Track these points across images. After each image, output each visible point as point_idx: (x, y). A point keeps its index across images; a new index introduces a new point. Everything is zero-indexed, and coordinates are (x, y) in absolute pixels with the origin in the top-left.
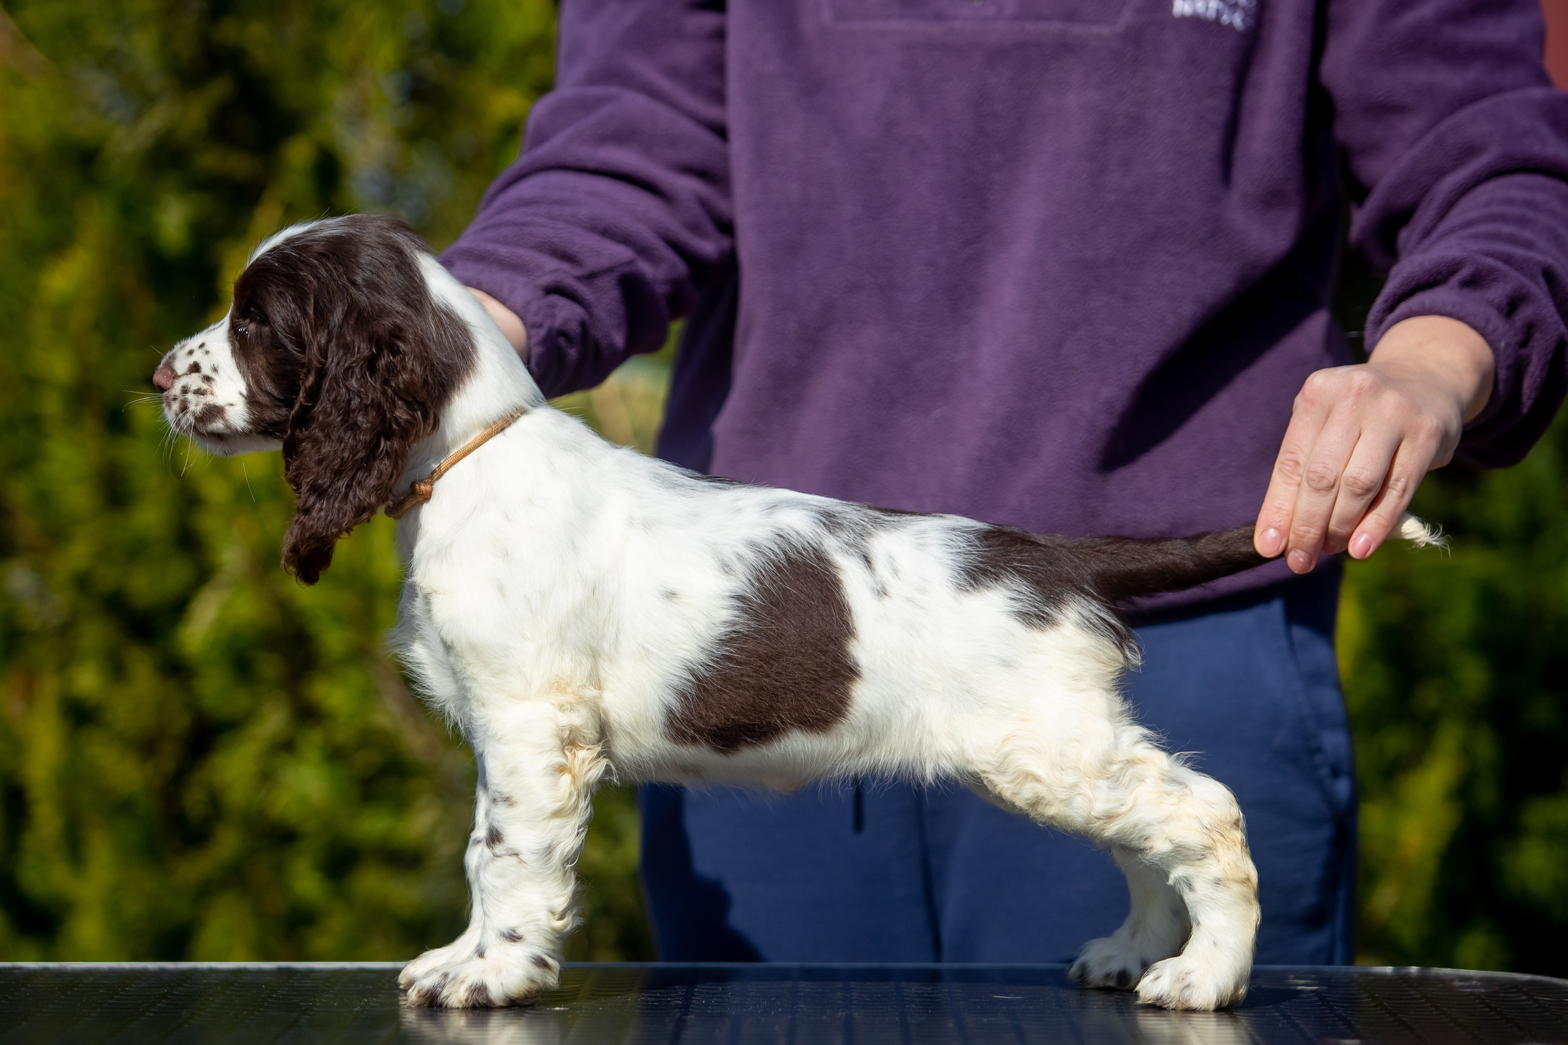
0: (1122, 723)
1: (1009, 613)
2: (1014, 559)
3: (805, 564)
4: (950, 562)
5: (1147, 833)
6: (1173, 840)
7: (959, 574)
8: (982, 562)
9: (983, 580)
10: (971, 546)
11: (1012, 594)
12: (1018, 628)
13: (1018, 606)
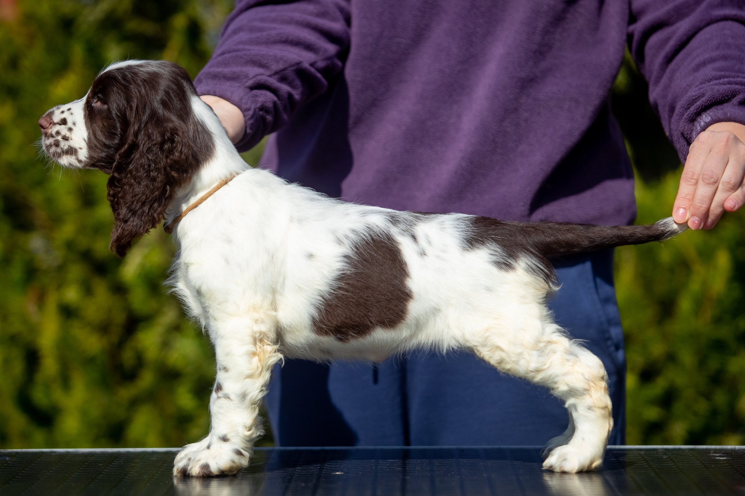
0: (547, 322)
1: (489, 262)
2: (492, 234)
3: (382, 242)
4: (458, 236)
5: (556, 380)
6: (569, 385)
7: (463, 241)
8: (474, 235)
9: (476, 244)
10: (468, 227)
11: (492, 252)
12: (495, 270)
13: (494, 258)
